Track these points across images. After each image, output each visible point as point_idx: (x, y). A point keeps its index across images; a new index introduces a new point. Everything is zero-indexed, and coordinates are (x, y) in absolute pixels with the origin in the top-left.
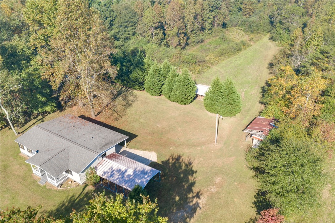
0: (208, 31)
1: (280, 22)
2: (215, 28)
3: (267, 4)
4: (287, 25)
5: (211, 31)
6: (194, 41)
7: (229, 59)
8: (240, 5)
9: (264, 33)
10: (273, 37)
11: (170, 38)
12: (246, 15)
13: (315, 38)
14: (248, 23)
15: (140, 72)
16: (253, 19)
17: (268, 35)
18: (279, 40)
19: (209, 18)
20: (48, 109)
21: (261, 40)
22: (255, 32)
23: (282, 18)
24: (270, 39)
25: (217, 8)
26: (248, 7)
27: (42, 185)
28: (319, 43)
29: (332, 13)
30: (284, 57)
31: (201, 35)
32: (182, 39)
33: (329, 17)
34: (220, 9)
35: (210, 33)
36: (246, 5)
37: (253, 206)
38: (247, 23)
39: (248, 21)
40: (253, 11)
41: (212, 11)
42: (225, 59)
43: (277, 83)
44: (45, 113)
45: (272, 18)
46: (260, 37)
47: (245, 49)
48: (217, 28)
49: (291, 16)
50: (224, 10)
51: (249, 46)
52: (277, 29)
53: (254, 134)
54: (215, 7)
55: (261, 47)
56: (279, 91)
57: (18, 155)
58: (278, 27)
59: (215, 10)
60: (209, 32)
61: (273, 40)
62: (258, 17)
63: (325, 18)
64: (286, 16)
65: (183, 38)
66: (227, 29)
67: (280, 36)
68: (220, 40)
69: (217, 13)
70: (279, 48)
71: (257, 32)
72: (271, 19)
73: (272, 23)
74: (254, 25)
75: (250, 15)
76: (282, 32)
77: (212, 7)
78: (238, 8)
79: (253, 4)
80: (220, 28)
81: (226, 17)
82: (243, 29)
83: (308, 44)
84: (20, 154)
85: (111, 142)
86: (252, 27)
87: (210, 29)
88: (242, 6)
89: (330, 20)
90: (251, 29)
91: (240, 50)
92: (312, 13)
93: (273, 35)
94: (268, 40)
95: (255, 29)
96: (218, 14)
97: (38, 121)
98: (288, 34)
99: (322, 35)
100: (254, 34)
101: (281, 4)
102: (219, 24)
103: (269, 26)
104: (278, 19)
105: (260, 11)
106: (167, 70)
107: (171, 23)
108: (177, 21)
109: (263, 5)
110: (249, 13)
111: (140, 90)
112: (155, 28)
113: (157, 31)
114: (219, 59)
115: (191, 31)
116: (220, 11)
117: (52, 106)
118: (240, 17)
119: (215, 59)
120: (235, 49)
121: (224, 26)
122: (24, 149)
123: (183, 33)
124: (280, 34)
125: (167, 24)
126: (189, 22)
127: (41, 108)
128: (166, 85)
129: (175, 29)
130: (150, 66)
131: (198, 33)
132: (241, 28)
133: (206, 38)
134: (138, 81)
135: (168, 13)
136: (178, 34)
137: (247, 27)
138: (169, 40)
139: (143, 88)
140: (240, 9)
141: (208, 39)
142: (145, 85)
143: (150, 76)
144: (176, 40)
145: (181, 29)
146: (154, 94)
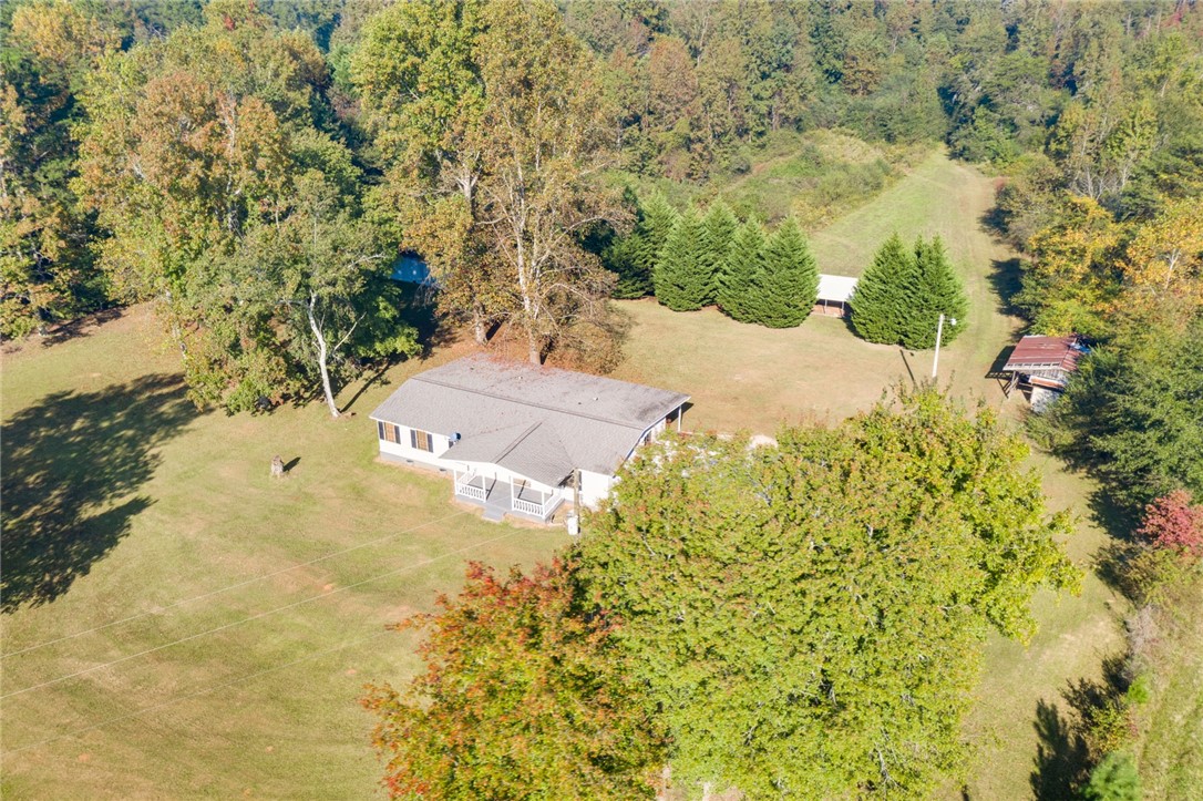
0: (754, 138)
1: (985, 103)
2: (776, 133)
4: (1008, 110)
5: (763, 139)
6: (727, 168)
7: (856, 214)
8: (834, 61)
9: (930, 140)
10: (963, 149)
11: (663, 153)
12: (855, 91)
13: (1134, 126)
14: (871, 113)
16: (879, 102)
17: (945, 147)
18: (986, 158)
19: (757, 97)
20: (400, 344)
21: (926, 162)
22: (901, 138)
23: (993, 89)
24: (952, 157)
25: (779, 67)
26: (864, 65)
27: (497, 522)
28: (1145, 143)
29: (1167, 60)
30: (1041, 189)
31: (745, 148)
32: (697, 157)
33: (1158, 72)
34: (789, 69)
35: (763, 146)
36: (854, 59)
37: (1095, 523)
38: (868, 114)
39: (870, 109)
40: (879, 80)
41: (764, 76)
42: (844, 212)
43: (1061, 243)
44: (396, 358)
45: (951, 94)
46: (922, 152)
47: (891, 184)
48: (781, 131)
49: (1022, 82)
50: (803, 74)
51: (899, 176)
52: (976, 124)
53: (1034, 372)
54: (775, 65)
55: (934, 179)
56: (1072, 265)
57: (371, 462)
58: (981, 118)
59: (773, 74)
60: (758, 142)
61: (967, 160)
63: (1147, 75)
64: (1006, 83)
65: (701, 155)
66: (806, 134)
67: (988, 144)
68: (803, 164)
69: (780, 84)
70: (992, 179)
71: (908, 138)
72: (948, 98)
74: (896, 118)
75: (870, 93)
76: (994, 132)
77: (768, 63)
78: (827, 71)
79: (878, 56)
80: (789, 132)
81: (809, 96)
82: (856, 132)
83: (1112, 147)
84: (377, 460)
85: (654, 408)
86: (890, 124)
87: (761, 134)
88: (839, 64)
89: (1161, 78)
90: (885, 130)
91: (878, 186)
92: (1084, 72)
93: (964, 142)
94: (947, 161)
95: (901, 130)
96: (785, 86)
97: (370, 382)
98: (1011, 138)
99: (1154, 118)
100: (898, 145)
101: (979, 51)
102: (787, 118)
103: (942, 121)
104: (974, 95)
106: (723, 229)
107: (668, 107)
108: (686, 102)
109: (903, 61)
110: (867, 84)
111: (633, 298)
112: (627, 123)
113: (633, 130)
114: (829, 213)
115: (717, 136)
116: (791, 77)
117: (409, 335)
118: (839, 99)
119: (817, 213)
120: (867, 184)
121: (798, 124)
122: (398, 441)
123: (700, 140)
124: (989, 139)
125: (650, 113)
126: (714, 107)
127: (382, 341)
128: (725, 273)
129: (682, 126)
130: (665, 222)
131: (737, 141)
132: (850, 131)
133: (755, 159)
134: (630, 268)
135: (655, 77)
136: (688, 143)
137: (870, 126)
138: (660, 163)
139: (642, 289)
140: (835, 76)
141: (762, 164)
142: (657, 277)
143: (671, 249)
144: (682, 160)
145: (695, 125)
146: (685, 303)
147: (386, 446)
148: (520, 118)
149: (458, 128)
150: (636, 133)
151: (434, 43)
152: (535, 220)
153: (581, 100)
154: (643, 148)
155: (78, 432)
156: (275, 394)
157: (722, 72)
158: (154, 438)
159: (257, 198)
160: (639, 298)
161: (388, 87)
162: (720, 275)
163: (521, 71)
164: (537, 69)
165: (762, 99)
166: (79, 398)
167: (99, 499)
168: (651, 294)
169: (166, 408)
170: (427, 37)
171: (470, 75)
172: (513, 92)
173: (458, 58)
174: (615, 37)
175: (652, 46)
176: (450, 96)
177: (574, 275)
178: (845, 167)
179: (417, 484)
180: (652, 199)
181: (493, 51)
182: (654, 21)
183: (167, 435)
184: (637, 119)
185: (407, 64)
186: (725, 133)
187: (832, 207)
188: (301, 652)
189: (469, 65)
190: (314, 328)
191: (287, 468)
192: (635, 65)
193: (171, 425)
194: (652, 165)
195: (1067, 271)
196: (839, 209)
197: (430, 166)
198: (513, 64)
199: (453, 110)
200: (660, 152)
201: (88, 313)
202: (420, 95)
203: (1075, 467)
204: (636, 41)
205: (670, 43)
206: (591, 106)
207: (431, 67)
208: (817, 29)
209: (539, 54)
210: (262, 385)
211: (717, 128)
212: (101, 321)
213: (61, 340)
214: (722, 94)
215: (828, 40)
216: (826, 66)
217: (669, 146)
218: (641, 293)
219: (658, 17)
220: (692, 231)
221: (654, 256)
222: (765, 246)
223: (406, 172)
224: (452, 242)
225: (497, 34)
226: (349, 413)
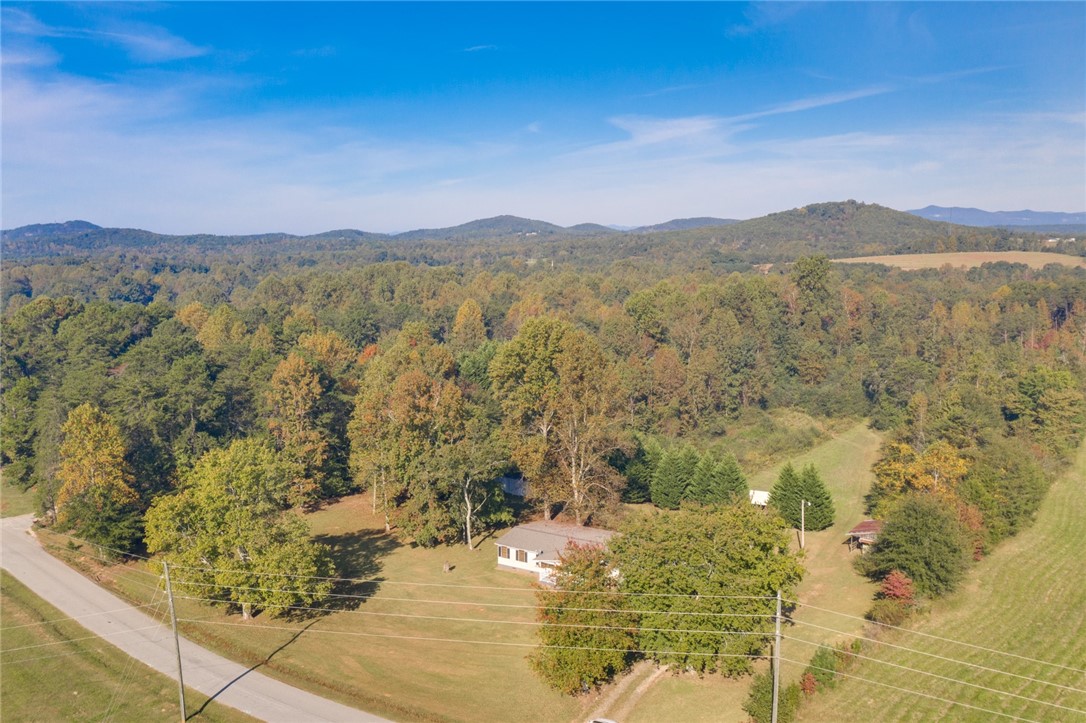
0: (729, 413)
1: (888, 390)
2: (745, 409)
3: (855, 358)
4: (902, 396)
5: (736, 413)
6: (708, 431)
8: (793, 361)
9: (856, 416)
10: (877, 421)
11: (662, 420)
12: (808, 382)
14: (816, 397)
15: (640, 466)
16: (825, 388)
17: (867, 421)
18: (889, 427)
19: (731, 385)
20: (505, 516)
21: (851, 430)
22: (836, 414)
23: (890, 383)
24: (870, 427)
25: (746, 365)
26: (812, 364)
31: (721, 420)
32: (686, 423)
34: (752, 367)
35: (736, 418)
36: (805, 360)
38: (814, 398)
39: (817, 394)
40: (825, 374)
41: (735, 371)
42: (783, 459)
44: (501, 525)
45: (870, 384)
46: (849, 423)
47: (819, 444)
48: (750, 408)
49: (909, 378)
50: (763, 370)
51: (827, 438)
52: (882, 405)
53: (862, 536)
54: (742, 364)
55: (853, 441)
57: (492, 570)
58: (885, 400)
59: (742, 370)
60: (733, 415)
61: (878, 429)
62: (839, 384)
64: (898, 378)
65: (688, 422)
66: (769, 411)
67: (891, 418)
68: (762, 430)
69: (747, 376)
71: (840, 414)
72: (868, 387)
73: (871, 395)
74: (832, 401)
75: (819, 383)
76: (894, 410)
77: (737, 363)
78: (787, 368)
79: (823, 358)
80: (757, 409)
81: (768, 384)
82: (806, 410)
84: (495, 568)
86: (828, 405)
87: (734, 410)
88: (796, 363)
90: (825, 408)
91: (810, 444)
93: (877, 417)
94: (867, 431)
95: (836, 409)
96: (750, 378)
97: (486, 537)
100: (833, 419)
101: (884, 356)
102: (753, 399)
103: (864, 403)
104: (883, 386)
105: (842, 374)
106: (692, 460)
107: (665, 391)
108: (676, 388)
109: (845, 361)
110: (816, 377)
111: (638, 503)
112: (637, 400)
113: (642, 405)
114: (771, 459)
115: (701, 410)
116: (754, 372)
117: (509, 512)
118: (796, 387)
119: (763, 459)
120: (800, 442)
121: (763, 403)
122: (509, 557)
123: (687, 412)
124: (892, 415)
125: (654, 394)
126: (697, 391)
127: (494, 514)
128: (693, 486)
129: (674, 403)
130: (657, 457)
131: (714, 414)
132: (801, 409)
133: (729, 427)
134: (636, 483)
135: (657, 372)
136: (679, 414)
137: (816, 405)
138: (660, 426)
139: (644, 497)
140: (793, 370)
141: (733, 430)
142: (653, 488)
143: (661, 472)
144: (675, 424)
145: (684, 402)
146: (669, 504)
147: (501, 560)
148: (577, 396)
149: (544, 400)
150: (644, 406)
151: (533, 357)
152: (583, 446)
153: (609, 386)
154: (648, 416)
155: (338, 551)
156: (440, 536)
157: (702, 369)
158: (377, 556)
159: (443, 432)
160: (642, 503)
161: (508, 379)
162: (690, 487)
163: (579, 372)
164: (587, 371)
165: (734, 386)
166: (332, 537)
167: (359, 577)
168: (650, 501)
169: (378, 543)
170: (530, 355)
171: (552, 374)
172: (574, 382)
173: (546, 365)
174: (632, 346)
175: (656, 351)
176: (540, 384)
177: (602, 479)
178: (785, 431)
179: (518, 578)
180: (650, 443)
181: (565, 363)
182: (658, 336)
183: (383, 555)
184: (645, 398)
185: (520, 368)
186: (706, 408)
187: (773, 456)
188: (474, 630)
189: (551, 368)
190: (466, 499)
191: (451, 569)
192: (644, 364)
193: (385, 551)
194: (654, 427)
195: (892, 485)
196: (779, 457)
197: (527, 419)
198: (575, 369)
199: (542, 391)
200: (659, 419)
201: (323, 499)
202: (524, 382)
203: (875, 581)
204: (644, 350)
205: (670, 351)
206: (614, 390)
207: (531, 370)
208: (779, 338)
209: (588, 364)
210: (434, 531)
211: (700, 405)
212: (330, 504)
213: (312, 511)
214: (703, 383)
215: (788, 346)
216: (787, 364)
217: (665, 415)
218: (643, 500)
219: (662, 333)
220: (673, 461)
221: (651, 477)
222: (716, 470)
223: (514, 422)
224: (538, 459)
225: (566, 354)
226: (478, 548)
